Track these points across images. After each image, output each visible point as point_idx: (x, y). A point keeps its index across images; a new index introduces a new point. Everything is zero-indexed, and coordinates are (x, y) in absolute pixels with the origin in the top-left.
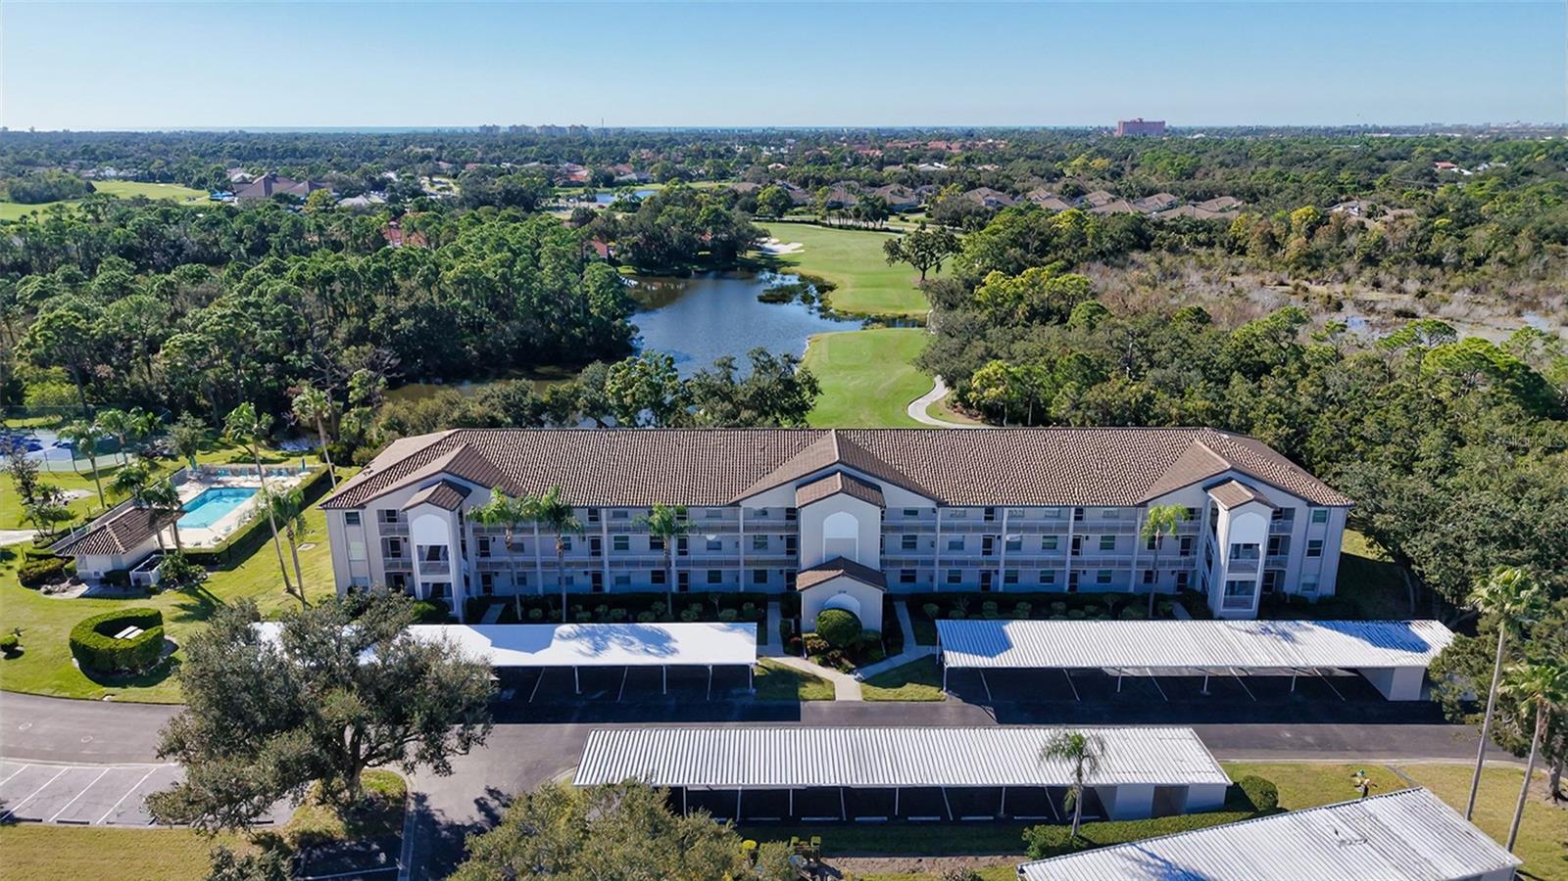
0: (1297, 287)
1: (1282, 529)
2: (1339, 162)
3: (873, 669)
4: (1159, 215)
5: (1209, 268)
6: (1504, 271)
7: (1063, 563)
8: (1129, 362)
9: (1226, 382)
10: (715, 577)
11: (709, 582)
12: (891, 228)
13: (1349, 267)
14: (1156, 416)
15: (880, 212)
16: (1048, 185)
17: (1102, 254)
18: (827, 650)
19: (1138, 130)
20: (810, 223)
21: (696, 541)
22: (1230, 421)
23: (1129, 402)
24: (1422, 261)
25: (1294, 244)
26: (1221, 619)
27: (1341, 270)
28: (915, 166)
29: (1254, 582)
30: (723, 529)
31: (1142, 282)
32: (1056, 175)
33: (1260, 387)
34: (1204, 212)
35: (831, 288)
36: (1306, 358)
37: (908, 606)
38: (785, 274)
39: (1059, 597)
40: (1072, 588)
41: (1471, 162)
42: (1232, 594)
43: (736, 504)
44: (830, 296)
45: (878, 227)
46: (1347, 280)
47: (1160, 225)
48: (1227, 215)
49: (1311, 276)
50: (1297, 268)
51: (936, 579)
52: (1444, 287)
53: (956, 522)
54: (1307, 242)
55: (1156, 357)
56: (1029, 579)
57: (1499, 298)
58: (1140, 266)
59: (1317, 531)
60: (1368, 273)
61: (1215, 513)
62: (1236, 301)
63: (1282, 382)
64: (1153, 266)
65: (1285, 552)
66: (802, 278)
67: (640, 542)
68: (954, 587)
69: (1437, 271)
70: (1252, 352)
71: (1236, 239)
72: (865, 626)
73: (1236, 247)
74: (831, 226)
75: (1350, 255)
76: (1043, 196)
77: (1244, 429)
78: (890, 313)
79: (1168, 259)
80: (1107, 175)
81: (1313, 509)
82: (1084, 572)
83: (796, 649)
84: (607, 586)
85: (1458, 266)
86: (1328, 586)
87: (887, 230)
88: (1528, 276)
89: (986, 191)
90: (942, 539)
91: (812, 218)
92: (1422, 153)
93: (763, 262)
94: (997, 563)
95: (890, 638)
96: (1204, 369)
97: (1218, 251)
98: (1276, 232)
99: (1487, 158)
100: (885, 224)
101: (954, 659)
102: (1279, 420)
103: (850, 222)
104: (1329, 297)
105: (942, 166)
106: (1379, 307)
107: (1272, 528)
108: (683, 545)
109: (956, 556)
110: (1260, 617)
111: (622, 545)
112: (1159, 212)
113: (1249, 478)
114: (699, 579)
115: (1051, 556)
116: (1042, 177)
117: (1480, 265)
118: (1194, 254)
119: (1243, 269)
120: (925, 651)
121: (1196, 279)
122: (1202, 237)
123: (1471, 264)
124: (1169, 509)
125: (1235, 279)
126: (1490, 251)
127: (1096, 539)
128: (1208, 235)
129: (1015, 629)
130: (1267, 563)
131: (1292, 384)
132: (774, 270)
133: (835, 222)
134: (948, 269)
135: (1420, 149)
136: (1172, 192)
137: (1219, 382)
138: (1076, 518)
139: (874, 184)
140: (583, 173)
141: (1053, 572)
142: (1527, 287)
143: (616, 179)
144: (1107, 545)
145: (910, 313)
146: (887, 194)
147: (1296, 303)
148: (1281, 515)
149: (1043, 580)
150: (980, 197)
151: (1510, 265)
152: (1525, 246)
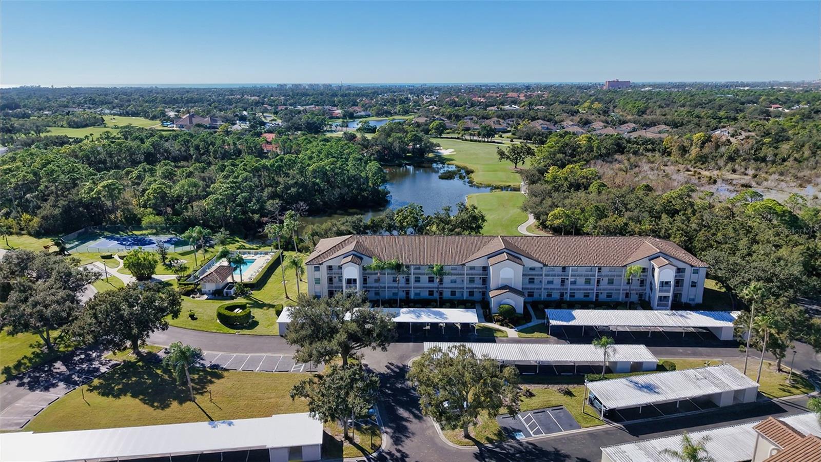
0: (695, 172)
1: (681, 276)
2: (720, 105)
3: (520, 328)
4: (629, 135)
5: (653, 162)
6: (796, 165)
7: (593, 290)
8: (617, 209)
9: (660, 218)
10: (453, 293)
11: (451, 295)
12: (496, 141)
13: (721, 162)
14: (629, 232)
15: (490, 133)
16: (571, 117)
17: (601, 155)
18: (502, 320)
19: (616, 87)
20: (455, 138)
21: (447, 279)
22: (661, 234)
23: (617, 226)
24: (756, 160)
25: (694, 151)
26: (656, 310)
27: (717, 164)
28: (503, 107)
29: (669, 297)
30: (458, 274)
31: (621, 170)
32: (575, 112)
33: (674, 220)
34: (650, 134)
35: (472, 172)
36: (696, 208)
37: (531, 306)
38: (448, 165)
39: (592, 302)
40: (596, 300)
41: (789, 104)
42: (661, 301)
43: (464, 265)
44: (472, 175)
45: (489, 140)
46: (720, 169)
47: (629, 141)
48: (662, 135)
49: (702, 167)
50: (695, 163)
51: (542, 295)
52: (766, 173)
53: (551, 273)
54: (701, 150)
55: (629, 206)
56: (579, 296)
57: (792, 178)
58: (619, 162)
59: (695, 278)
60: (730, 165)
61: (653, 269)
62: (666, 179)
63: (684, 218)
64: (625, 161)
65: (682, 286)
66: (457, 167)
67: (424, 279)
68: (549, 299)
69: (763, 164)
70: (671, 204)
71: (666, 148)
72: (517, 312)
73: (666, 152)
74: (466, 140)
75: (722, 156)
76: (570, 125)
77: (667, 237)
78: (502, 184)
79: (633, 158)
80: (601, 112)
81: (693, 268)
82: (601, 293)
83: (489, 319)
84: (412, 296)
85: (773, 162)
86: (699, 300)
87: (494, 142)
88: (807, 167)
89: (541, 121)
90: (545, 279)
91: (456, 136)
92: (764, 100)
93: (437, 159)
94: (567, 289)
95: (526, 317)
96: (650, 212)
97: (657, 154)
98: (685, 144)
99: (798, 102)
100: (493, 139)
101: (553, 322)
102: (682, 234)
103: (475, 138)
104: (711, 177)
105: (517, 107)
106: (734, 182)
107: (676, 276)
108: (441, 280)
109: (550, 286)
110: (672, 309)
111: (417, 280)
112: (628, 133)
113: (666, 256)
114: (447, 295)
115: (588, 287)
116: (568, 113)
117: (785, 161)
118: (646, 155)
119: (669, 163)
120: (540, 321)
121: (646, 167)
122: (650, 147)
123: (780, 161)
124: (635, 267)
125: (666, 168)
126: (790, 155)
127: (606, 280)
128: (653, 146)
129: (576, 313)
130: (674, 290)
131: (688, 219)
132: (443, 163)
133: (468, 137)
134: (528, 164)
135: (763, 97)
136: (635, 123)
137: (656, 217)
138: (599, 272)
139: (484, 118)
140: (338, 112)
141: (589, 293)
142: (807, 173)
143: (355, 115)
144: (611, 282)
145: (512, 184)
146: (491, 123)
147: (694, 180)
148: (679, 271)
149: (585, 296)
150: (538, 125)
151: (800, 162)
152: (807, 153)
